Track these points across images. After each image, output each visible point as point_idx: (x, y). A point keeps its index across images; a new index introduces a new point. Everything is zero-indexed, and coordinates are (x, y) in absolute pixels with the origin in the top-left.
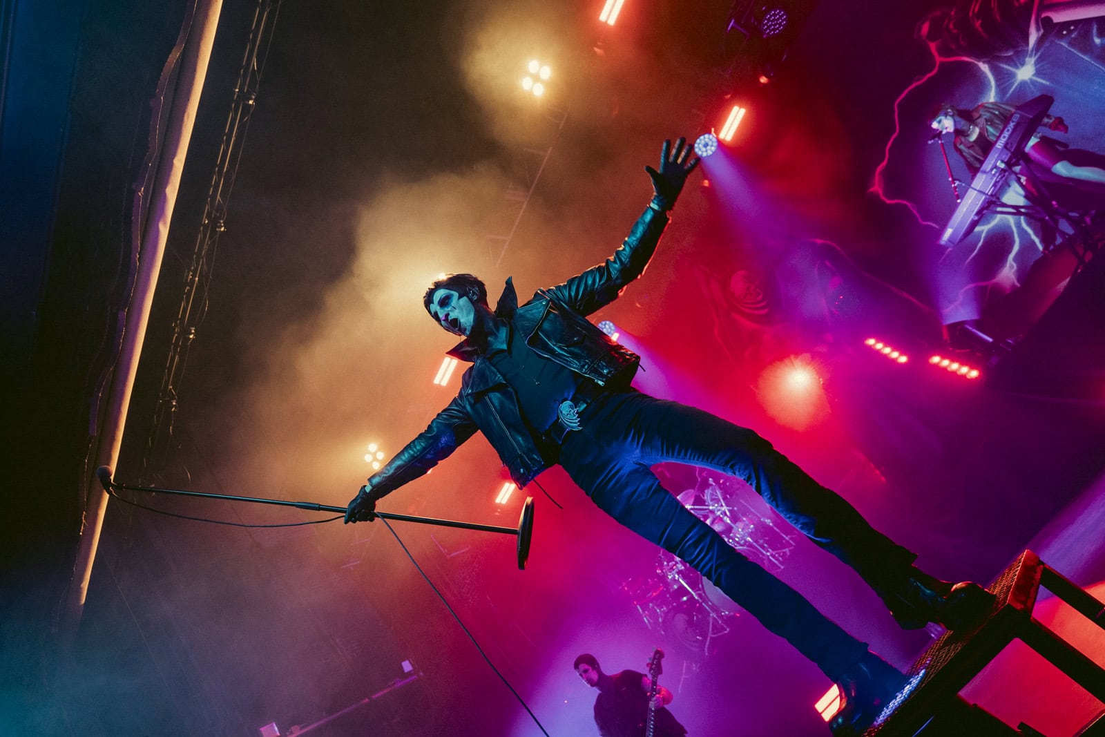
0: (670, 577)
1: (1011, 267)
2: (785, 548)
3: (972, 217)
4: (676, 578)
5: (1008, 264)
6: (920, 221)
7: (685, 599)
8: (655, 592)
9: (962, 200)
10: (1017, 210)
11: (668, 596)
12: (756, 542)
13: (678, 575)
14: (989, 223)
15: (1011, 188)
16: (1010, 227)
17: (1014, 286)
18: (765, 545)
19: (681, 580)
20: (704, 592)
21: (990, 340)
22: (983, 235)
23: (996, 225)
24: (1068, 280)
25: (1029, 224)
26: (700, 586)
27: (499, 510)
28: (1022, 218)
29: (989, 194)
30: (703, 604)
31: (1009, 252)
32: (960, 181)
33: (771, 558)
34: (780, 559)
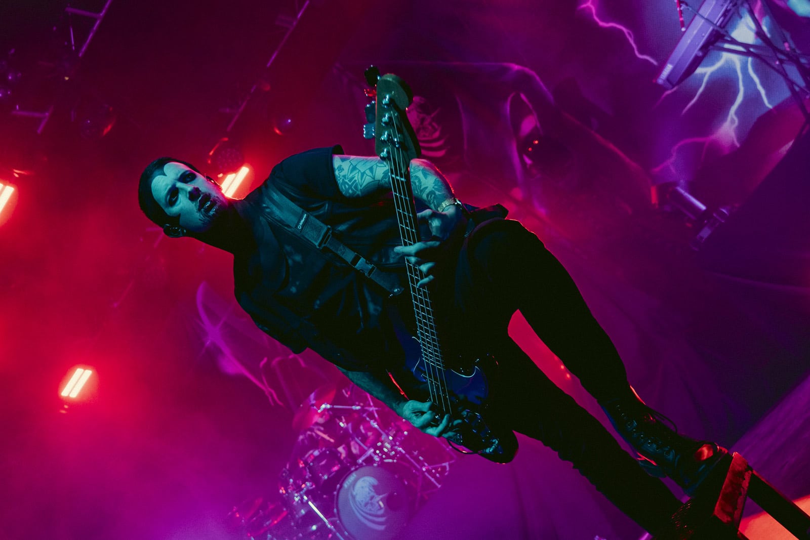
0: (297, 499)
1: (733, 121)
2: (445, 462)
3: (696, 52)
4: (304, 501)
5: (729, 119)
6: (637, 53)
7: (314, 528)
8: (276, 520)
9: (687, 28)
10: (747, 50)
11: (292, 524)
12: (411, 454)
13: (307, 496)
14: (713, 64)
15: (743, 20)
16: (735, 71)
17: (733, 145)
18: (421, 458)
19: (310, 503)
20: (340, 520)
21: (703, 207)
22: (705, 79)
23: (720, 69)
24: (791, 144)
25: (756, 71)
26: (335, 510)
27: (66, 407)
28: (750, 59)
29: (718, 24)
30: (338, 534)
31: (732, 102)
32: (687, 5)
33: (426, 474)
34: (438, 475)
